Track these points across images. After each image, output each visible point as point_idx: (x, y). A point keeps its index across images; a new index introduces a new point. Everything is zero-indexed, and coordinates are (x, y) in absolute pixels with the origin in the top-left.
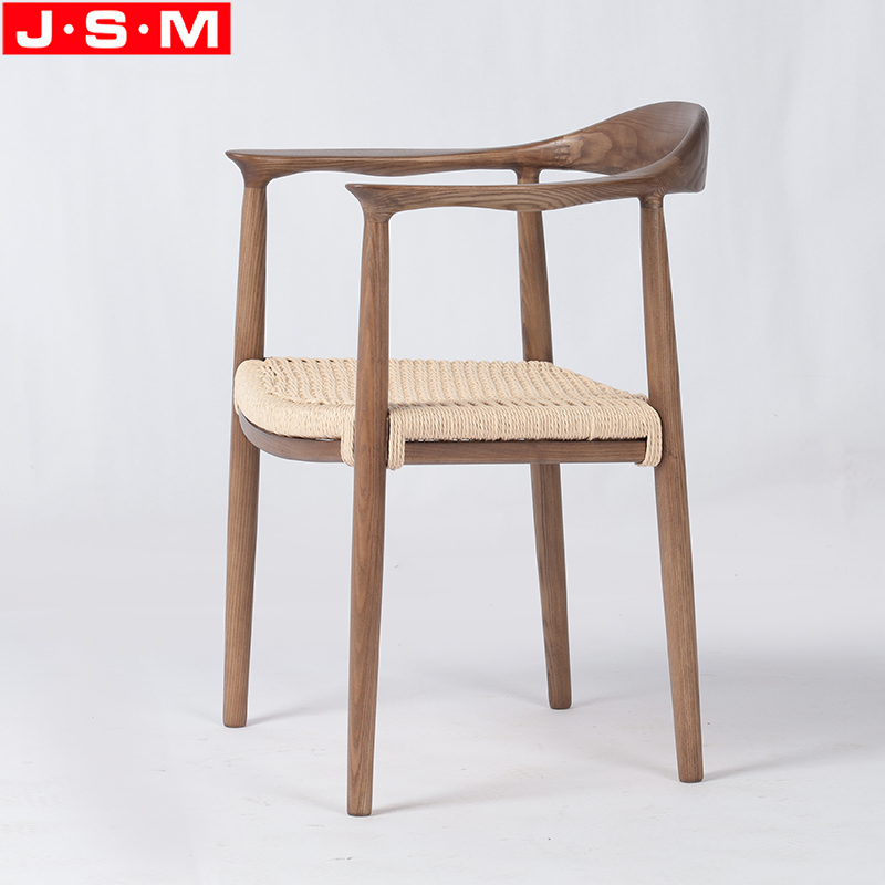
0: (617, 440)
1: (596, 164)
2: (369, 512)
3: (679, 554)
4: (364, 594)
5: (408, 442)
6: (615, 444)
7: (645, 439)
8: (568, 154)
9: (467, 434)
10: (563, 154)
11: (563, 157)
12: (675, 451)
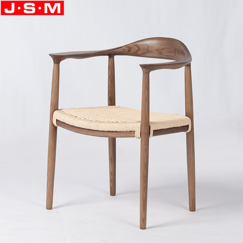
1: (132, 54)
8: (124, 51)
10: (123, 51)
11: (123, 52)
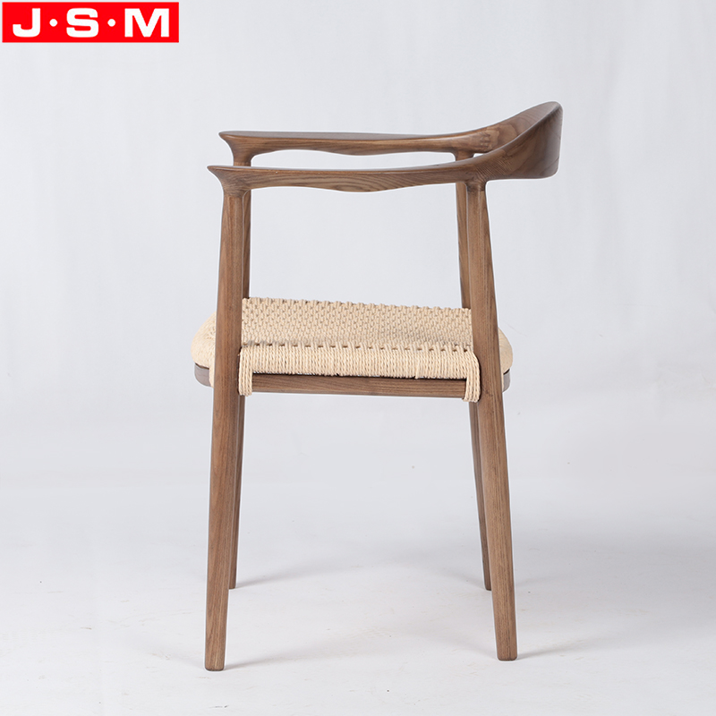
0: (442, 379)
2: (221, 429)
3: (493, 473)
4: (217, 494)
5: (255, 374)
6: (439, 383)
7: (465, 380)
9: (306, 369)
12: (492, 390)
